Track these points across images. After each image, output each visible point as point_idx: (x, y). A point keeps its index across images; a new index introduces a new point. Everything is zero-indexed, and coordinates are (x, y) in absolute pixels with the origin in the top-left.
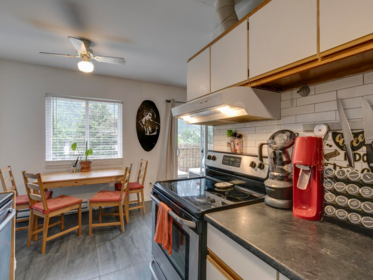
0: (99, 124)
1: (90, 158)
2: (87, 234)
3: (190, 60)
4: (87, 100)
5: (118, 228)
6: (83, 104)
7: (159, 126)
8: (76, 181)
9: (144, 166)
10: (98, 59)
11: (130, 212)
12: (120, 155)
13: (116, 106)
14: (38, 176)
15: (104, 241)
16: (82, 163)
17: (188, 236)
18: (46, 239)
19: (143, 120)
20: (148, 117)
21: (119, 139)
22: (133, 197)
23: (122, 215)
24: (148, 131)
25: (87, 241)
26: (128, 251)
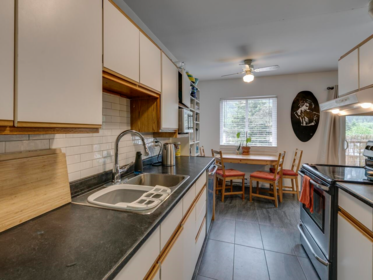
0: (253, 115)
1: (249, 144)
2: (248, 200)
3: (342, 58)
4: (247, 99)
5: (273, 202)
6: (244, 102)
7: (318, 117)
8: (241, 160)
9: (299, 155)
10: (257, 70)
11: (284, 195)
12: (274, 144)
13: (271, 101)
14: (220, 153)
15: (262, 207)
16: (243, 148)
17: (324, 198)
18: (224, 194)
19: (299, 112)
20: (304, 107)
21: (274, 130)
22: (287, 182)
23: (276, 194)
24: (305, 121)
25: (249, 204)
26: (281, 219)
